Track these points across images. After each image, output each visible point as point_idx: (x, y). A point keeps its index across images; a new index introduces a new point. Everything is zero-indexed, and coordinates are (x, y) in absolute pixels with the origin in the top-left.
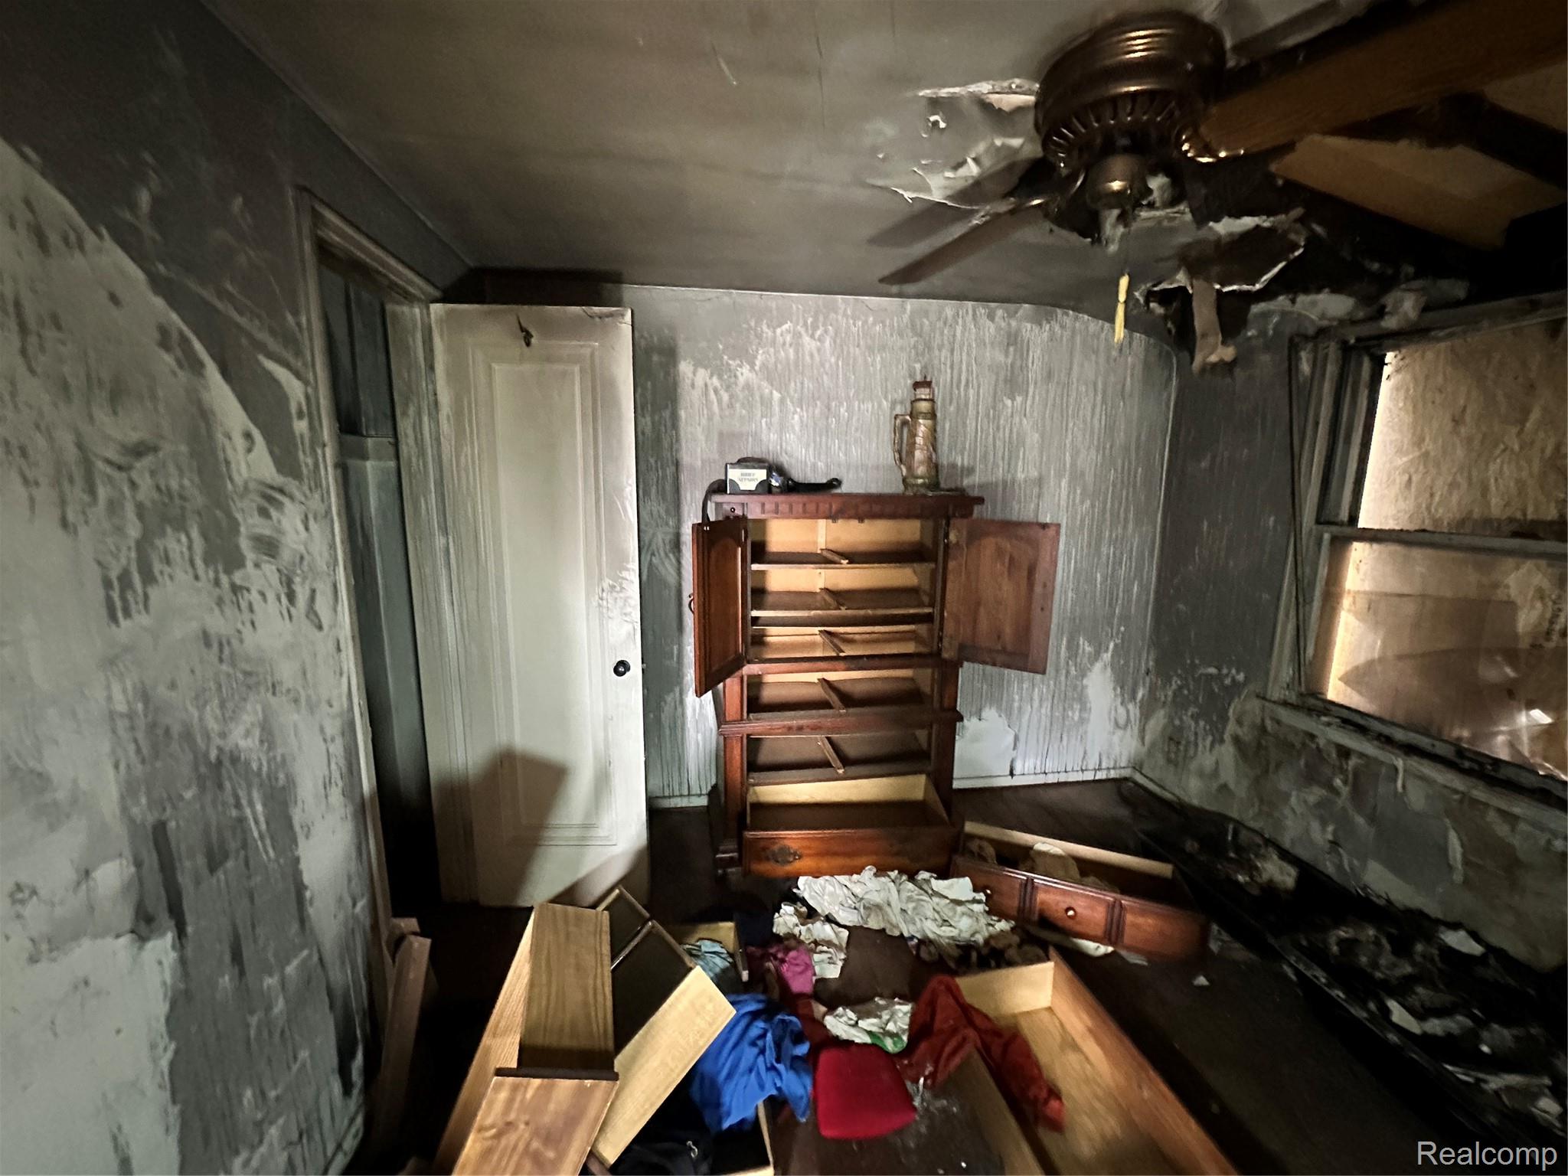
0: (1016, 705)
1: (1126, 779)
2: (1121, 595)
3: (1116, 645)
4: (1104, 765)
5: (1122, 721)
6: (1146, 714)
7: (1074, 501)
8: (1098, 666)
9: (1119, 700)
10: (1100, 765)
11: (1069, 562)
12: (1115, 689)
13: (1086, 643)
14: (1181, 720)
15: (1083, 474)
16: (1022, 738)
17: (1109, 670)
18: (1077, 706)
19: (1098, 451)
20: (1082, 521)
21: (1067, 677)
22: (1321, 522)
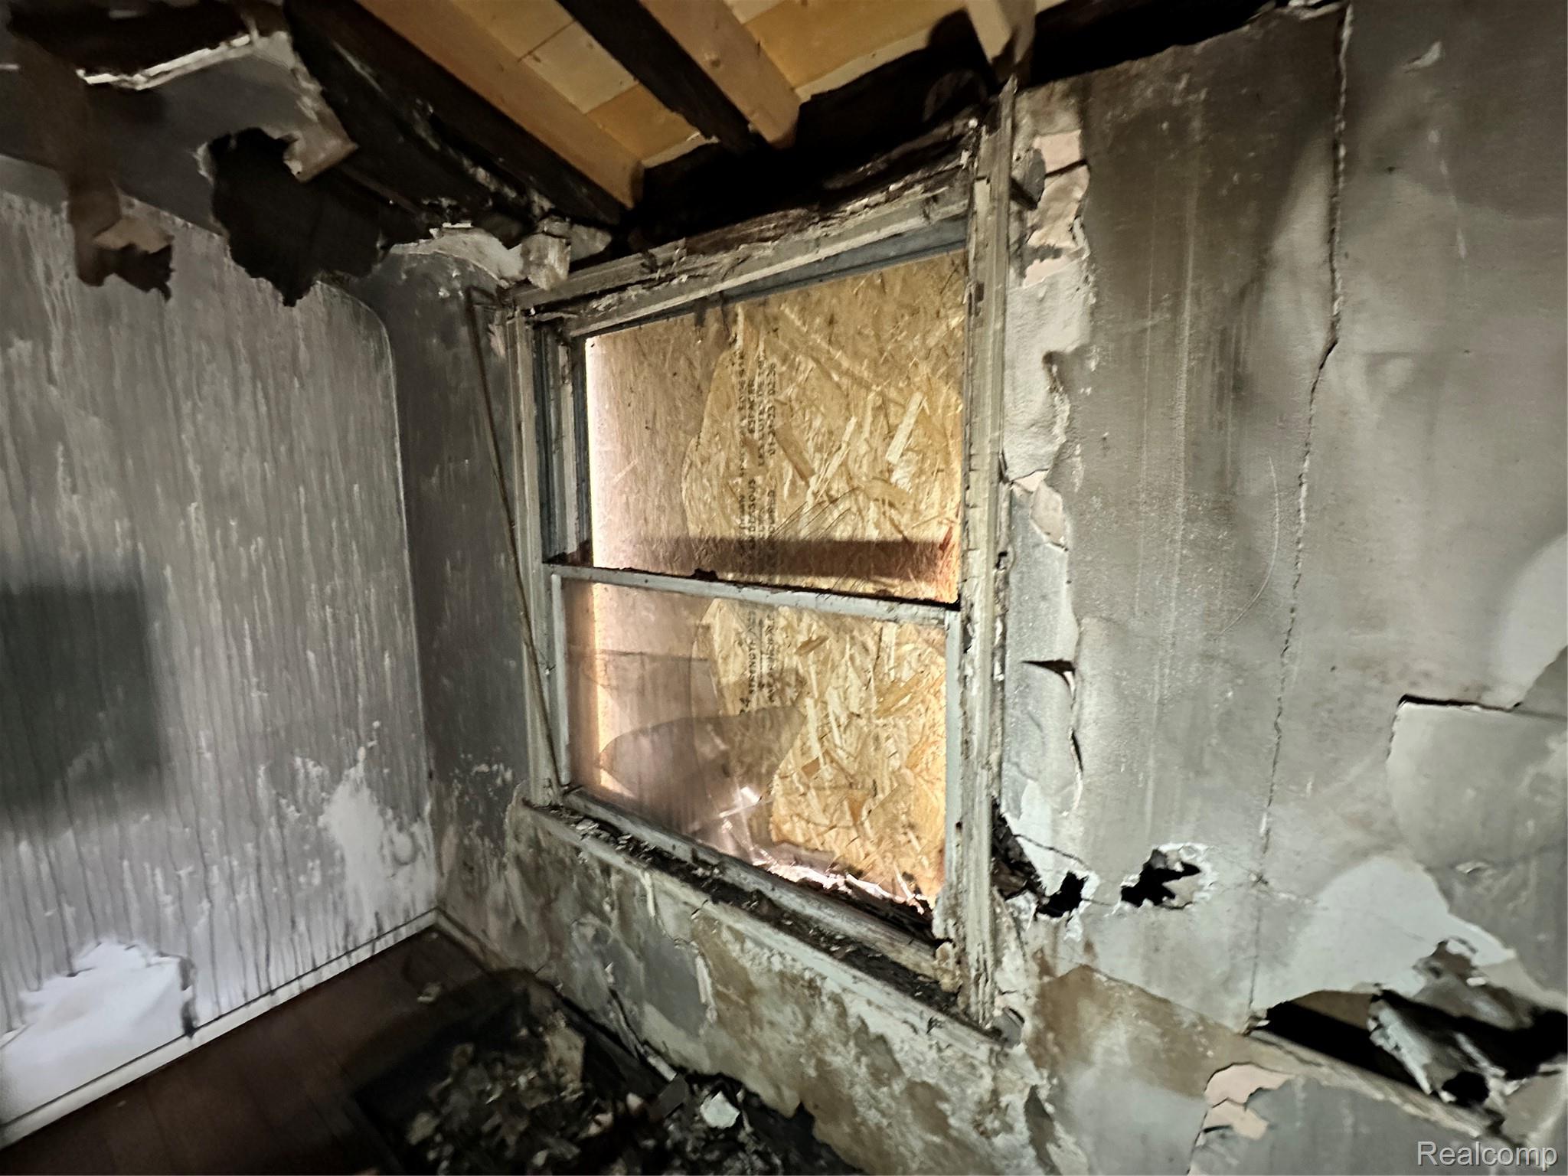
0: (169, 911)
1: (429, 929)
2: (361, 674)
3: (370, 751)
4: (387, 928)
5: (406, 853)
6: (439, 835)
7: (225, 540)
8: (342, 791)
9: (394, 826)
10: (380, 928)
11: (241, 648)
12: (382, 813)
13: (310, 764)
14: (470, 838)
15: (235, 494)
16: (201, 959)
17: (366, 792)
18: (314, 864)
19: (262, 453)
20: (254, 572)
21: (281, 826)
22: (548, 560)
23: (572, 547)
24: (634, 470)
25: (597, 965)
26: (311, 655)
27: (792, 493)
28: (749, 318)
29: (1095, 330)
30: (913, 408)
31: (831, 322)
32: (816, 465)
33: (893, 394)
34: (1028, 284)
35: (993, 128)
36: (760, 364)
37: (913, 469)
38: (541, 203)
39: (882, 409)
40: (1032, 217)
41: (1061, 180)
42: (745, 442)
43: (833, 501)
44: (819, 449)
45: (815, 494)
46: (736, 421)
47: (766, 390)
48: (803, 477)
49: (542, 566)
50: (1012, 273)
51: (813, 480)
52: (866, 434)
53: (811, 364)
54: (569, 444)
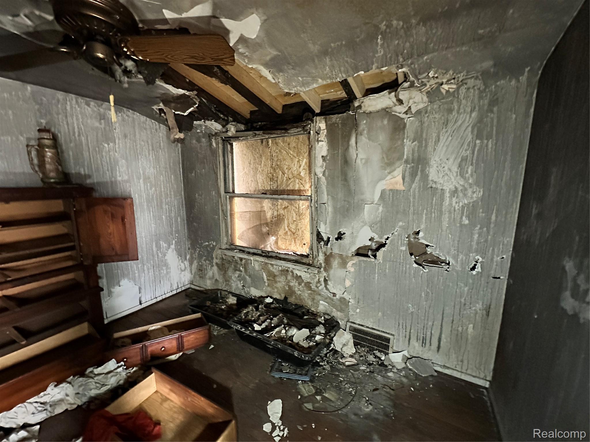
0: (137, 275)
1: (189, 288)
2: (174, 222)
3: (176, 241)
4: (179, 287)
5: (183, 268)
6: (191, 264)
7: (147, 188)
8: (170, 250)
9: (181, 261)
10: (178, 286)
11: (150, 214)
12: (178, 258)
13: (164, 243)
14: (201, 262)
15: (149, 178)
16: (143, 287)
17: (175, 252)
18: (164, 268)
19: (154, 168)
20: (153, 197)
21: (158, 258)
23: (231, 191)
24: (245, 172)
25: (239, 282)
26: (164, 217)
27: (281, 178)
28: (272, 142)
29: (328, 153)
30: (304, 161)
31: (289, 144)
32: (286, 172)
33: (300, 159)
34: (319, 145)
35: (313, 123)
36: (275, 151)
37: (305, 173)
38: (231, 119)
39: (298, 161)
40: (319, 136)
41: (323, 131)
42: (271, 167)
43: (290, 179)
44: (287, 169)
45: (286, 178)
46: (269, 162)
47: (276, 156)
48: (284, 174)
49: (225, 194)
50: (316, 143)
51: (285, 175)
52: (296, 166)
53: (285, 152)
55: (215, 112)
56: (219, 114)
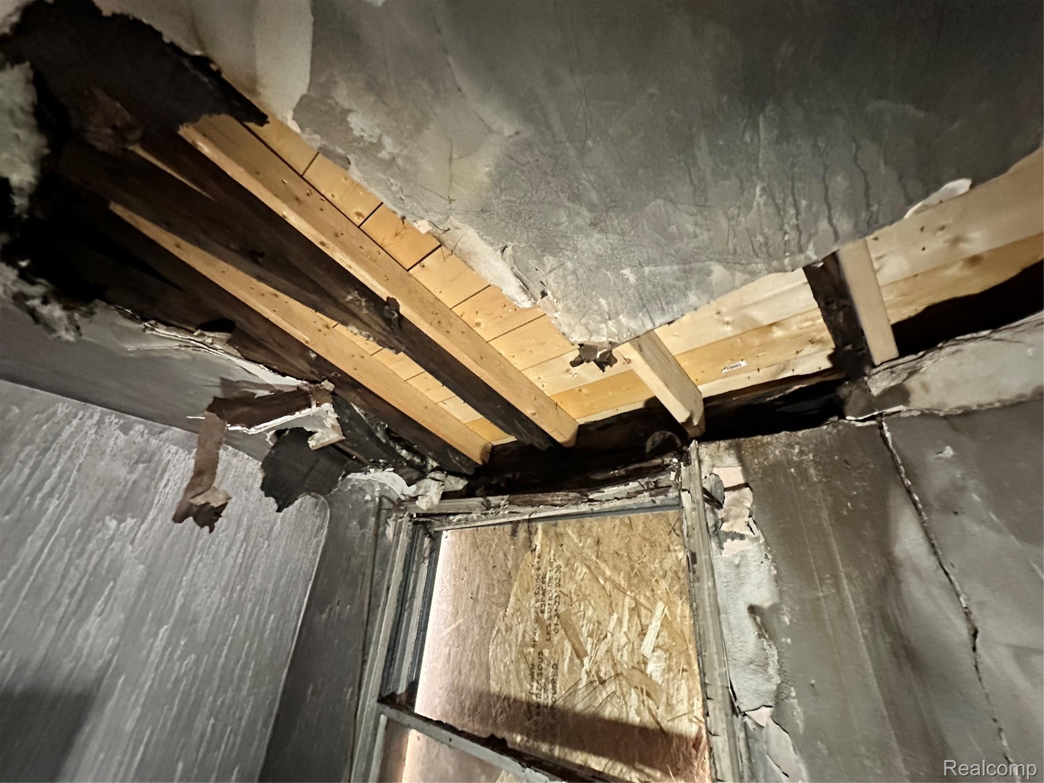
22: (382, 700)
23: (402, 689)
24: (458, 628)
27: (570, 669)
28: (545, 532)
29: (781, 593)
30: (658, 613)
31: (598, 542)
32: (589, 648)
33: (642, 600)
34: (726, 554)
35: (688, 463)
36: (551, 564)
37: (663, 665)
38: (432, 463)
39: (635, 610)
40: (721, 513)
41: (735, 494)
42: (538, 620)
43: (603, 682)
44: (590, 635)
45: (588, 673)
46: (533, 602)
47: (554, 582)
48: (579, 656)
49: (376, 705)
50: (714, 545)
51: (586, 660)
52: (625, 629)
53: (585, 570)
54: (418, 603)
55: (384, 441)
56: (397, 447)
